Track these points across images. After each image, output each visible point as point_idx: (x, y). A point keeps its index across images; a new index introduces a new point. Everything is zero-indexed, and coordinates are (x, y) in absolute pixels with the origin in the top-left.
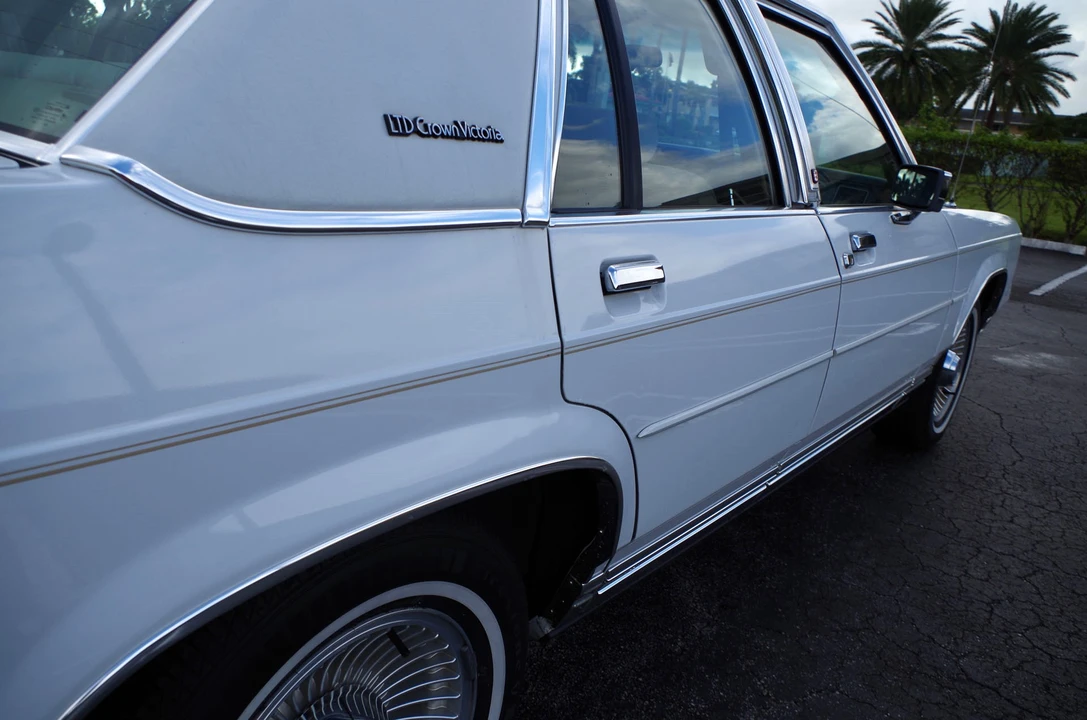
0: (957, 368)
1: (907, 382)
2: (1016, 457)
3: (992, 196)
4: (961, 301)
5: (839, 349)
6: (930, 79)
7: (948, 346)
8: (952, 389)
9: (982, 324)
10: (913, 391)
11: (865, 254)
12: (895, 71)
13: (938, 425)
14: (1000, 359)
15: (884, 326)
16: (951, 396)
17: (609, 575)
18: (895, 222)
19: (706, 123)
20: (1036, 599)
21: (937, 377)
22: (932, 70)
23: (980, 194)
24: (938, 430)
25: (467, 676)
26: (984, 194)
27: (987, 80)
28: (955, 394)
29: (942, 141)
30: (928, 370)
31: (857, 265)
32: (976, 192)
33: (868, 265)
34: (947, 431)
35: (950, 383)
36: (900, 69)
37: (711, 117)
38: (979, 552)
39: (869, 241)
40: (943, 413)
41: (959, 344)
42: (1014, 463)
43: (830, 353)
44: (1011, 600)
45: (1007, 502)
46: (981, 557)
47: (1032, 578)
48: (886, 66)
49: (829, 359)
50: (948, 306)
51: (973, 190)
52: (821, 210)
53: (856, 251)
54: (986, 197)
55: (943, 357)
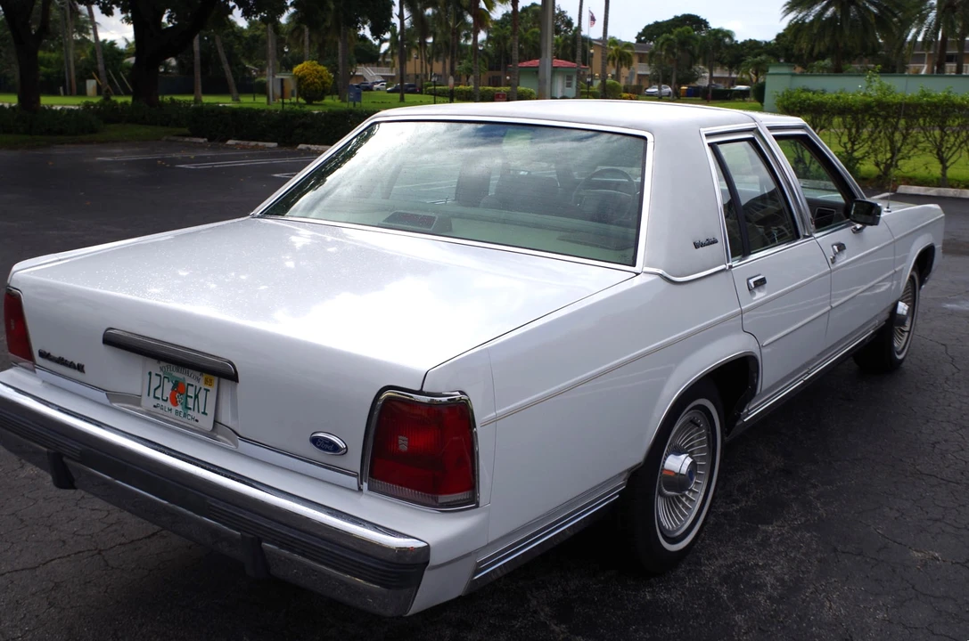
0: (908, 313)
1: (873, 323)
2: (955, 370)
3: (943, 153)
4: (901, 270)
5: (833, 305)
6: (873, 21)
7: (898, 298)
8: (907, 329)
9: (922, 281)
10: (878, 330)
11: (841, 254)
12: (835, 13)
13: (899, 353)
14: (948, 306)
15: (857, 289)
16: (906, 334)
17: (749, 411)
18: (854, 233)
19: (634, 82)
20: (960, 439)
21: (893, 320)
22: (873, 9)
23: (931, 152)
24: (900, 357)
25: (709, 445)
26: (935, 152)
27: (932, 15)
28: (909, 332)
29: (888, 105)
30: (886, 316)
31: (838, 261)
32: (927, 150)
33: (843, 259)
34: (907, 358)
35: (904, 325)
36: (839, 10)
37: (639, 75)
38: (928, 421)
39: (841, 247)
40: (903, 344)
41: (907, 297)
42: (953, 374)
43: (829, 308)
44: (946, 441)
45: (948, 396)
46: (929, 424)
47: (960, 432)
48: (825, 9)
49: (829, 311)
50: (893, 274)
51: (924, 150)
52: (816, 235)
53: (836, 254)
54: (938, 154)
55: (895, 306)
